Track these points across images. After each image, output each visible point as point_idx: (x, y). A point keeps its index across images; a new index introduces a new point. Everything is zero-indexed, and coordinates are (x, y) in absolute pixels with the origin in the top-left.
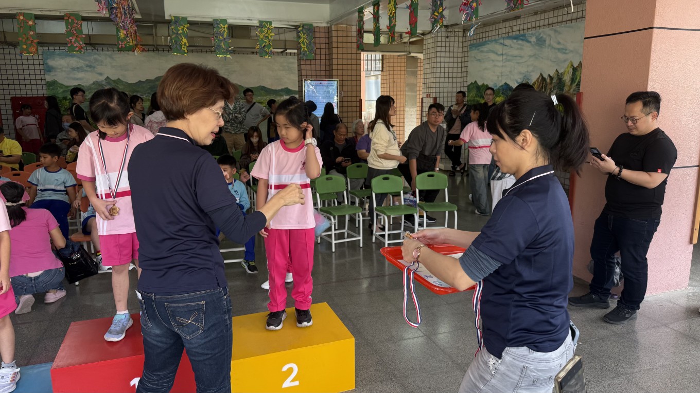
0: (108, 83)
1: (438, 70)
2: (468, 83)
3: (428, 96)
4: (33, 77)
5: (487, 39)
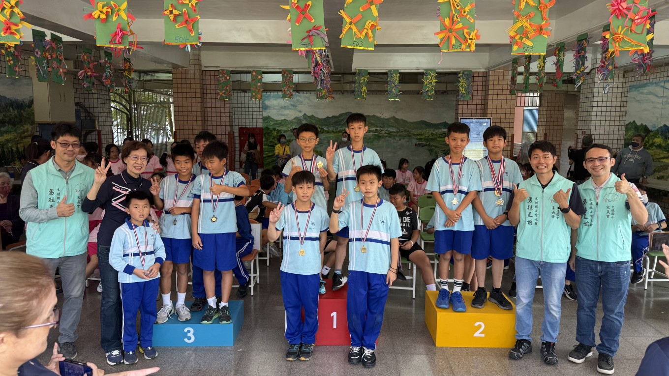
0: (305, 118)
1: (595, 109)
2: (627, 123)
3: (584, 132)
4: (254, 113)
5: (648, 81)
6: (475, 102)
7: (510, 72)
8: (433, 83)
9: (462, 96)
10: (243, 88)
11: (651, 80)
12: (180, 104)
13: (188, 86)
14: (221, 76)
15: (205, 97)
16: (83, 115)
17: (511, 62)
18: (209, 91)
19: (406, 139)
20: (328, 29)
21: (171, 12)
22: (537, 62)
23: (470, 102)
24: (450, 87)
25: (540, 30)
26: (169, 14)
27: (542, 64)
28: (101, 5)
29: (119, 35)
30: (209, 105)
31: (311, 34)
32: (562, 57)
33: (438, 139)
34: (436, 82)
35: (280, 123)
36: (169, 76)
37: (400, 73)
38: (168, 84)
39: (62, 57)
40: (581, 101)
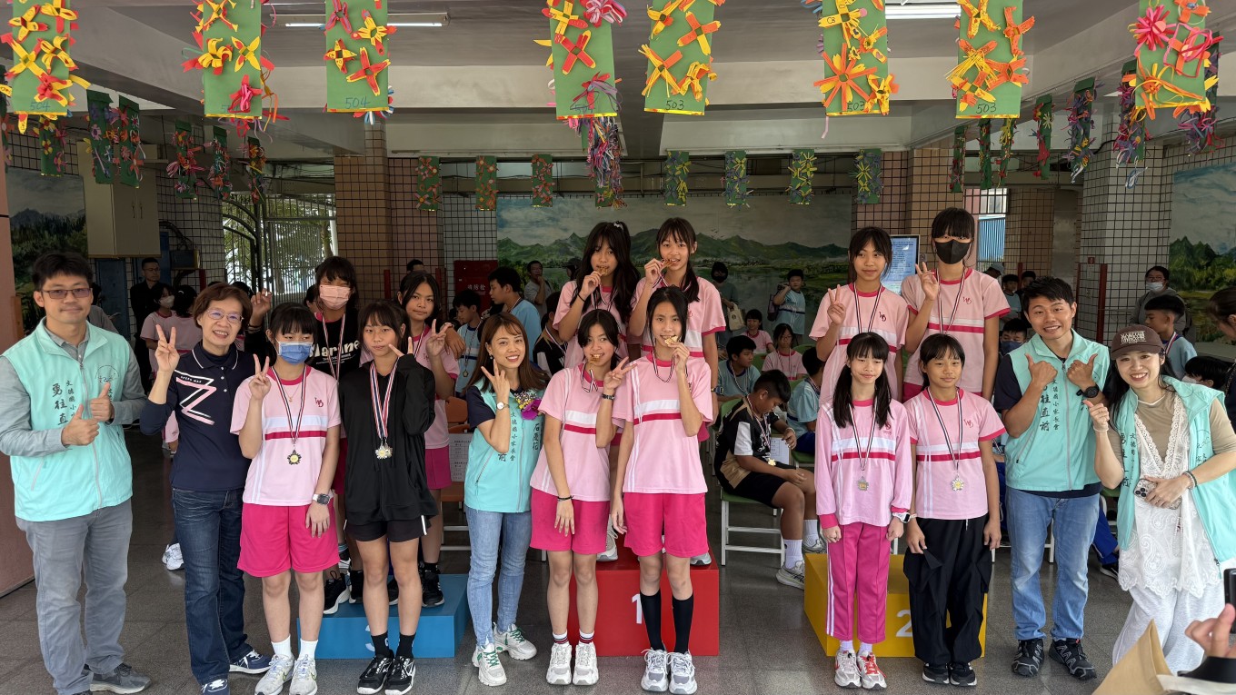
0: (575, 242)
1: (1110, 216)
2: (1172, 241)
3: (1091, 261)
4: (482, 234)
5: (1209, 164)
6: (887, 207)
7: (952, 152)
8: (809, 174)
9: (863, 196)
10: (460, 190)
11: (1215, 162)
12: (349, 221)
13: (363, 186)
14: (422, 167)
15: (394, 207)
16: (173, 242)
17: (953, 134)
18: (400, 196)
19: (760, 278)
20: (620, 80)
21: (339, 54)
22: (1001, 132)
23: (878, 208)
24: (840, 181)
25: (1008, 72)
26: (335, 57)
27: (1009, 134)
28: (214, 43)
29: (245, 95)
30: (401, 221)
31: (590, 88)
32: (1048, 122)
33: (820, 276)
34: (814, 172)
35: (527, 253)
36: (327, 170)
37: (748, 156)
38: (326, 184)
39: (138, 139)
40: (1084, 203)
